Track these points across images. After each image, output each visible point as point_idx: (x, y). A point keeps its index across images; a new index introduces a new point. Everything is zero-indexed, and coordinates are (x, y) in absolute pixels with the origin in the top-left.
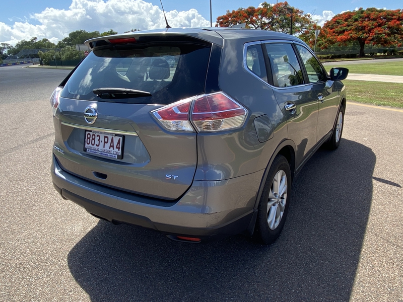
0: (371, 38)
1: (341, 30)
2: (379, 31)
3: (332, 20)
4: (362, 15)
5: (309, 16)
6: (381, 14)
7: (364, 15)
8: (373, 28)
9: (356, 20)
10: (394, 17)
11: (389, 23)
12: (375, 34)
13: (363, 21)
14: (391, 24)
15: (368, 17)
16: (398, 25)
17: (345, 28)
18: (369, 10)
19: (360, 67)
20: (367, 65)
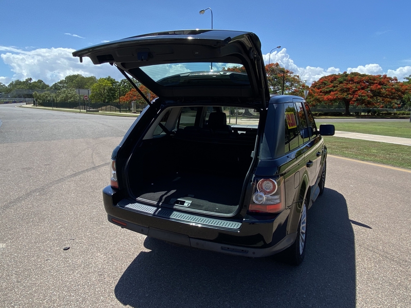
0: (355, 99)
1: (328, 90)
2: (363, 93)
3: (319, 81)
4: (346, 78)
5: (298, 77)
6: (364, 78)
7: (349, 78)
8: (357, 91)
9: (341, 82)
10: (375, 82)
11: (372, 87)
12: (359, 96)
13: (347, 83)
14: (373, 87)
15: (352, 80)
16: (379, 89)
17: (331, 89)
18: (352, 74)
19: (346, 125)
20: (352, 123)
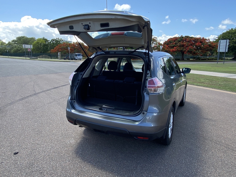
0: (187, 51)
1: (172, 46)
2: (191, 48)
3: (167, 41)
4: (182, 39)
5: (156, 38)
6: (192, 39)
7: (184, 39)
8: (188, 46)
9: (179, 41)
10: (198, 41)
11: (196, 44)
12: (189, 49)
13: (183, 42)
16: (200, 45)
17: (174, 45)
18: (186, 37)
